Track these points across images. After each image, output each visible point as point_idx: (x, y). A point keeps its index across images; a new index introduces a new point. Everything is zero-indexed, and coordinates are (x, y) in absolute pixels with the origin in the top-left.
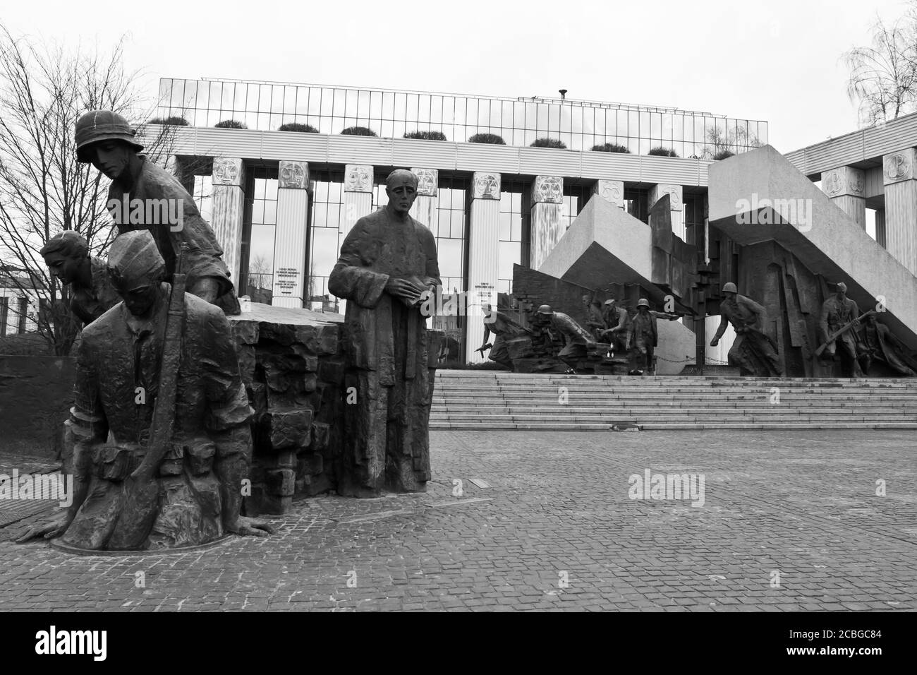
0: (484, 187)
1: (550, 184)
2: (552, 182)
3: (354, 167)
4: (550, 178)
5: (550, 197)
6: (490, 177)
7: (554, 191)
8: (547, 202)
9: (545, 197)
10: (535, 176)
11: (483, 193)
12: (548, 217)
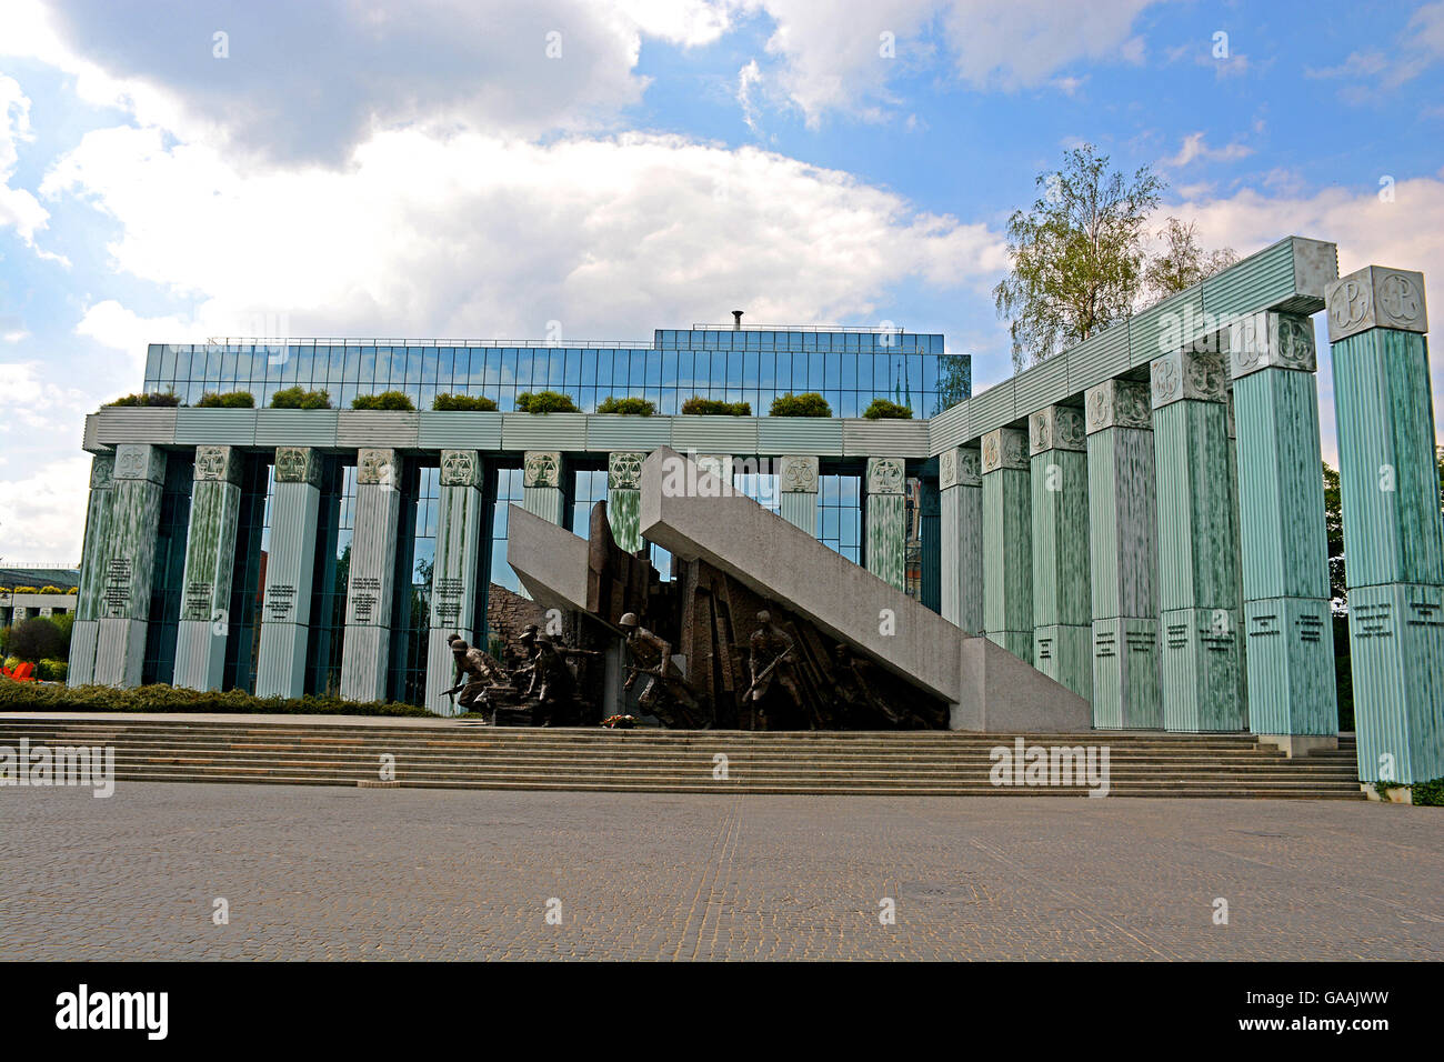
0: (538, 471)
1: (628, 463)
2: (631, 460)
3: (370, 451)
4: (628, 455)
5: (627, 481)
6: (545, 458)
7: (632, 473)
8: (622, 487)
9: (620, 481)
10: (608, 453)
11: (535, 479)
12: (624, 508)
